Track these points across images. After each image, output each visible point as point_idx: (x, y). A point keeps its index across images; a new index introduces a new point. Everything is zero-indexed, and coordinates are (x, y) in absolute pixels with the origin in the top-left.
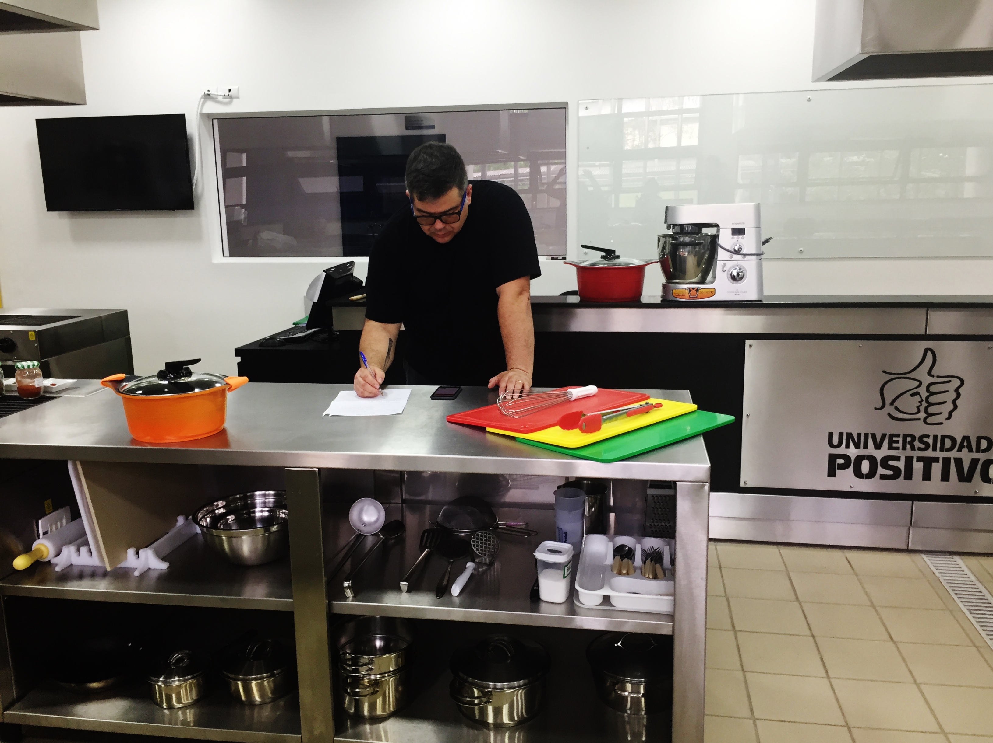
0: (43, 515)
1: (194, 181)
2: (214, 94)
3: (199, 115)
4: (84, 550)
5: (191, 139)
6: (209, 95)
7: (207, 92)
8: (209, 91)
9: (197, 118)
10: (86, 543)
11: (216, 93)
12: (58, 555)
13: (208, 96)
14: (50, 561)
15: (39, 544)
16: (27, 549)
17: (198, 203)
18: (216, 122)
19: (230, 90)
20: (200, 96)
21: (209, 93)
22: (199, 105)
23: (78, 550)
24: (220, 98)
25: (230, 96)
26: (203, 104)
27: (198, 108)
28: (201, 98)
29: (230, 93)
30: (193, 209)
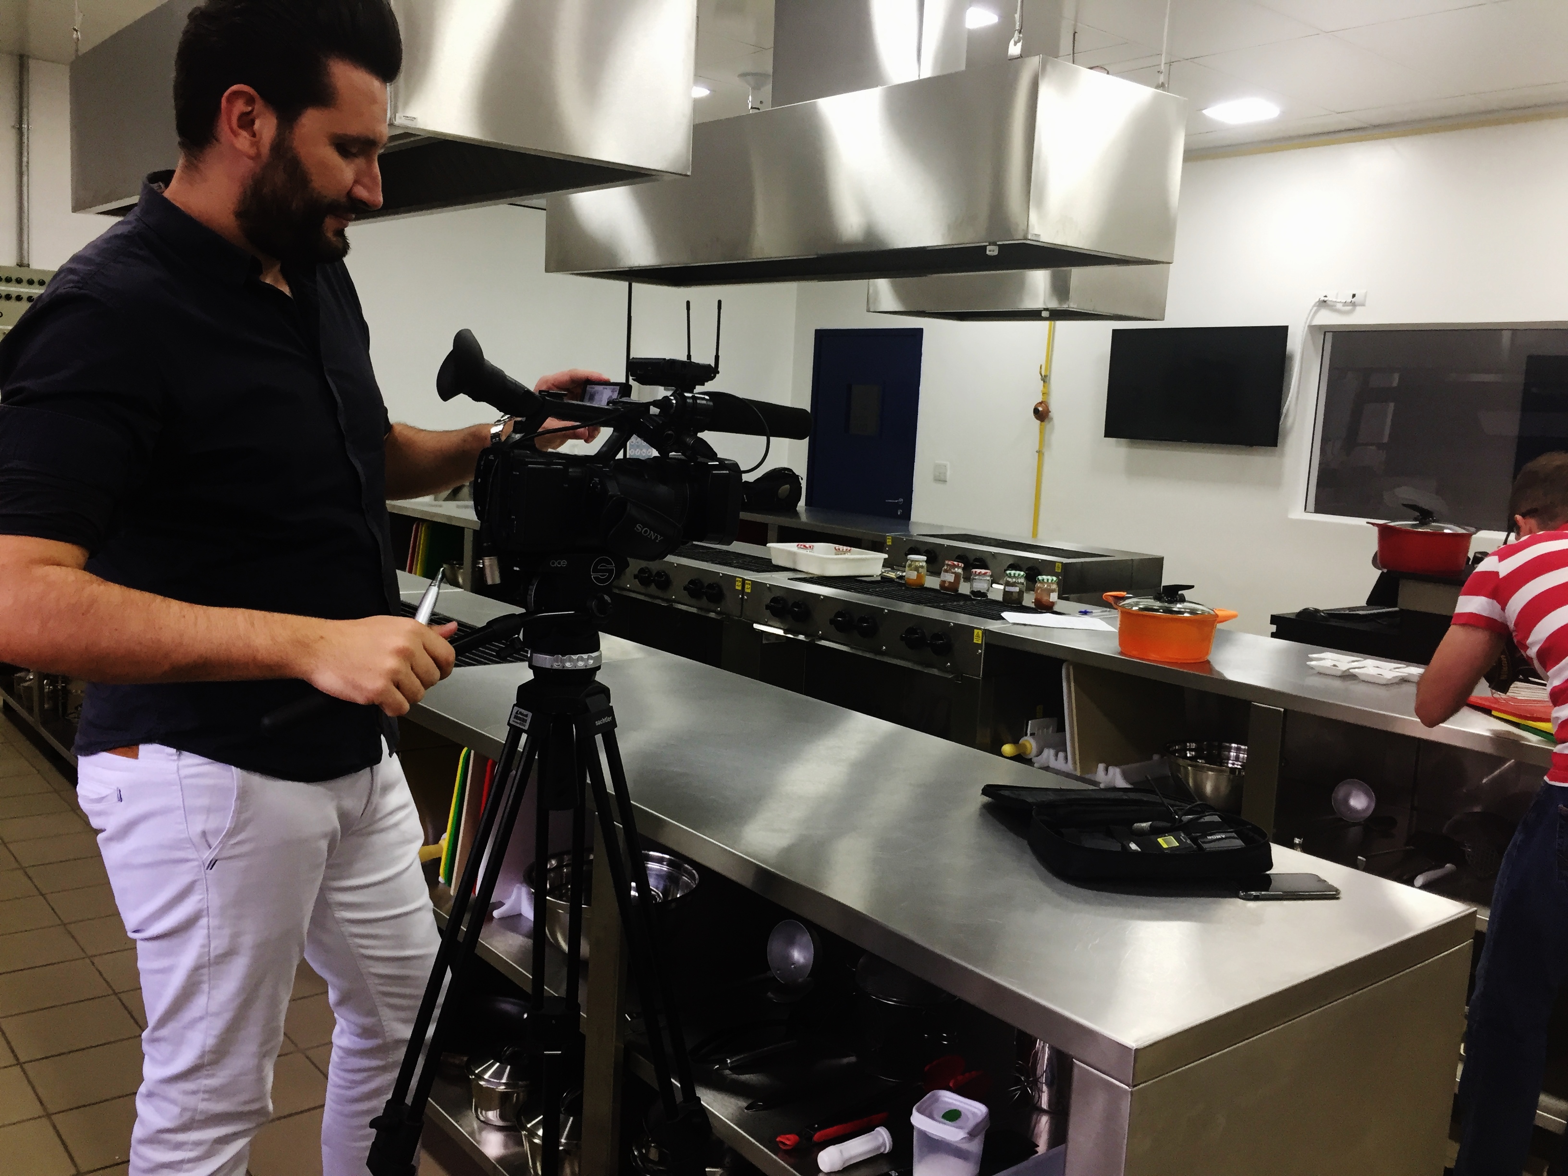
0: (1033, 717)
1: (1284, 411)
2: (1331, 301)
3: (1307, 326)
4: (1061, 755)
5: (1291, 358)
6: (1325, 301)
7: (1323, 298)
8: (1326, 296)
9: (1303, 332)
10: (1065, 751)
11: (1334, 300)
12: (1037, 756)
13: (1323, 303)
14: (1031, 759)
15: (1026, 740)
16: (1015, 742)
17: (1285, 437)
18: (1329, 337)
19: (1354, 296)
20: (1313, 304)
21: (1326, 299)
22: (1309, 315)
23: (1056, 755)
24: (1339, 306)
25: (1353, 303)
26: (1316, 312)
27: (1307, 319)
28: (1314, 306)
29: (1353, 300)
30: (1276, 446)
